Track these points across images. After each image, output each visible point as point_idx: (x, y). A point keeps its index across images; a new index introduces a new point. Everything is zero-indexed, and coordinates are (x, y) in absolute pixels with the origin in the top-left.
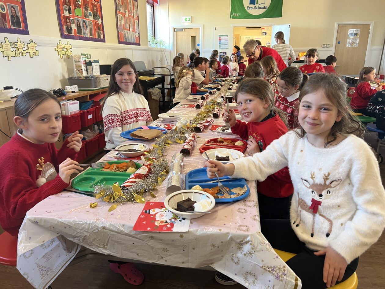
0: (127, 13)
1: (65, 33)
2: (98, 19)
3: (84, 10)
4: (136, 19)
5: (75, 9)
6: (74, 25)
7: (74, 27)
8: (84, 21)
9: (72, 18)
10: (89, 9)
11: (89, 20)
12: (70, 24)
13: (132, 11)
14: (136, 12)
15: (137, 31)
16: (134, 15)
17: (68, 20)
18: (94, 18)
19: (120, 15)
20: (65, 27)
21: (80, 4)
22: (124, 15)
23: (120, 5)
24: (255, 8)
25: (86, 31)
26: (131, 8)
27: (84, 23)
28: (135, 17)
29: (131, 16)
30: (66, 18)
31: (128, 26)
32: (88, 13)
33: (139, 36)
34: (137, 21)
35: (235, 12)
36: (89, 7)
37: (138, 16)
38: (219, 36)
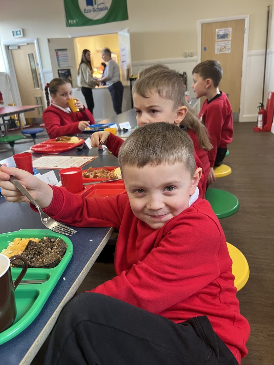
24: (94, 11)
35: (72, 18)
38: (56, 50)
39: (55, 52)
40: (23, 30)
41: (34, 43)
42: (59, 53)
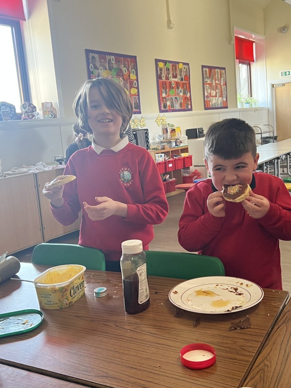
1: (163, 109)
2: (187, 94)
3: (176, 89)
5: (170, 90)
8: (176, 98)
9: (168, 97)
10: (180, 88)
11: (180, 96)
12: (166, 102)
13: (220, 79)
17: (165, 100)
18: (183, 94)
19: (207, 86)
20: (162, 105)
21: (174, 86)
23: (208, 77)
25: (177, 105)
26: (218, 77)
27: (176, 99)
30: (164, 98)
32: (179, 91)
36: (180, 86)
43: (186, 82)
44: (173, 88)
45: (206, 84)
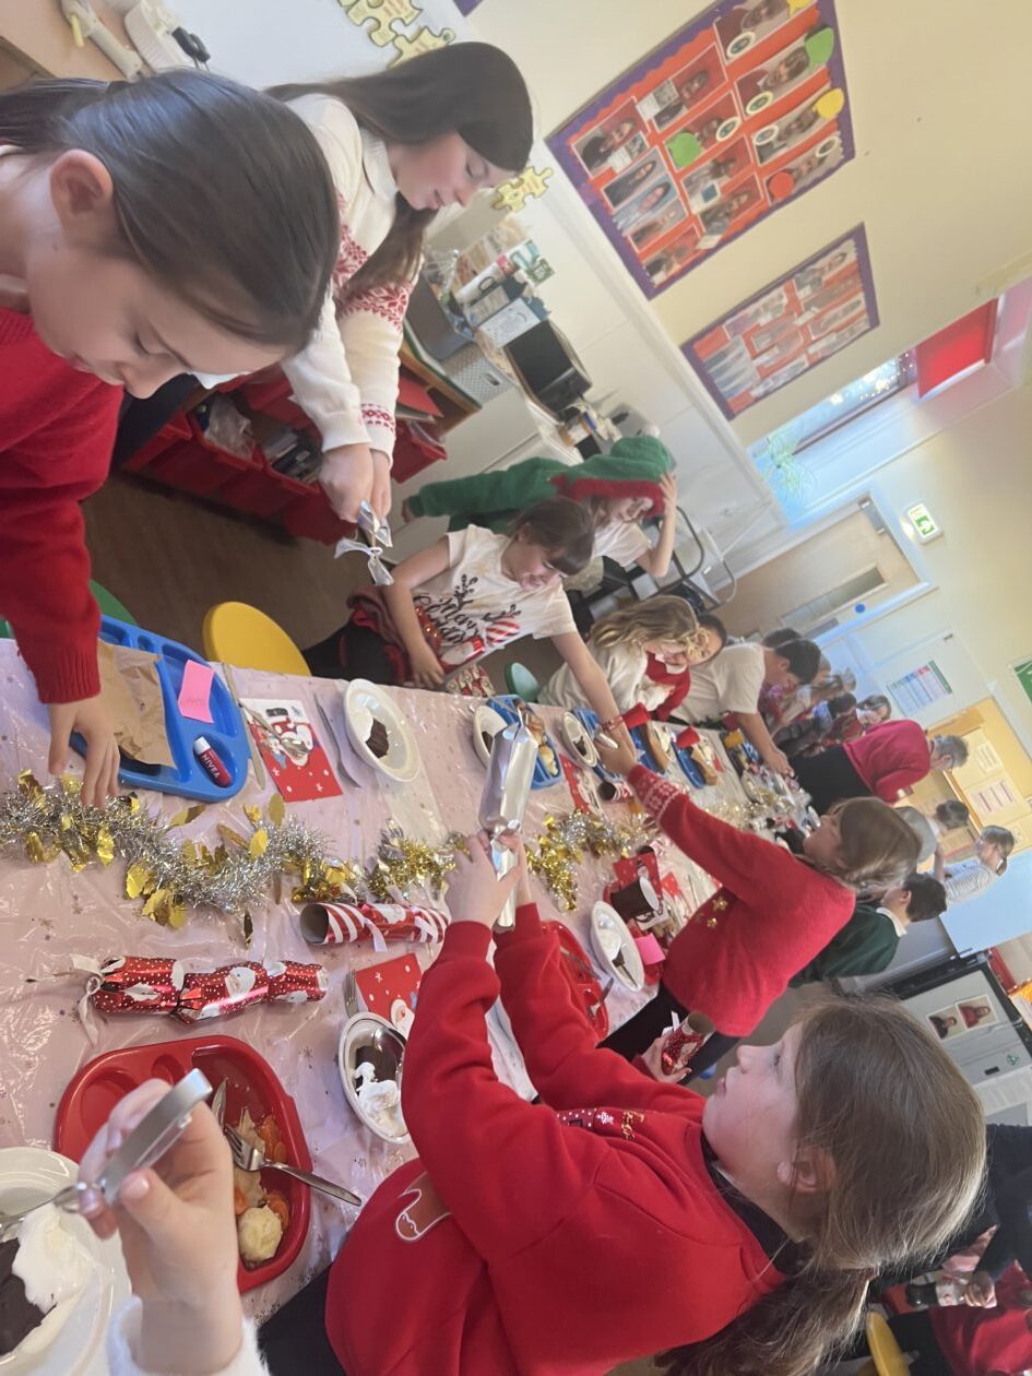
0: (808, 316)
1: (576, 145)
2: (712, 232)
3: (708, 163)
4: (809, 357)
5: (687, 130)
6: (628, 160)
7: (620, 162)
9: (648, 139)
10: (725, 180)
12: (621, 143)
13: (830, 329)
14: (835, 345)
15: (771, 383)
16: (817, 344)
17: (627, 128)
18: (704, 214)
19: (781, 297)
20: (594, 130)
21: (719, 139)
22: (794, 308)
23: (820, 279)
25: (637, 215)
26: (835, 317)
27: (659, 191)
28: (812, 350)
29: (807, 335)
30: (632, 116)
31: (764, 345)
32: (710, 184)
33: (758, 399)
34: (807, 365)
36: (731, 176)
37: (823, 359)
38: (932, 663)
39: (926, 662)
40: (941, 535)
41: (919, 581)
42: (930, 675)
43: (763, 193)
44: (707, 139)
45: (790, 291)
